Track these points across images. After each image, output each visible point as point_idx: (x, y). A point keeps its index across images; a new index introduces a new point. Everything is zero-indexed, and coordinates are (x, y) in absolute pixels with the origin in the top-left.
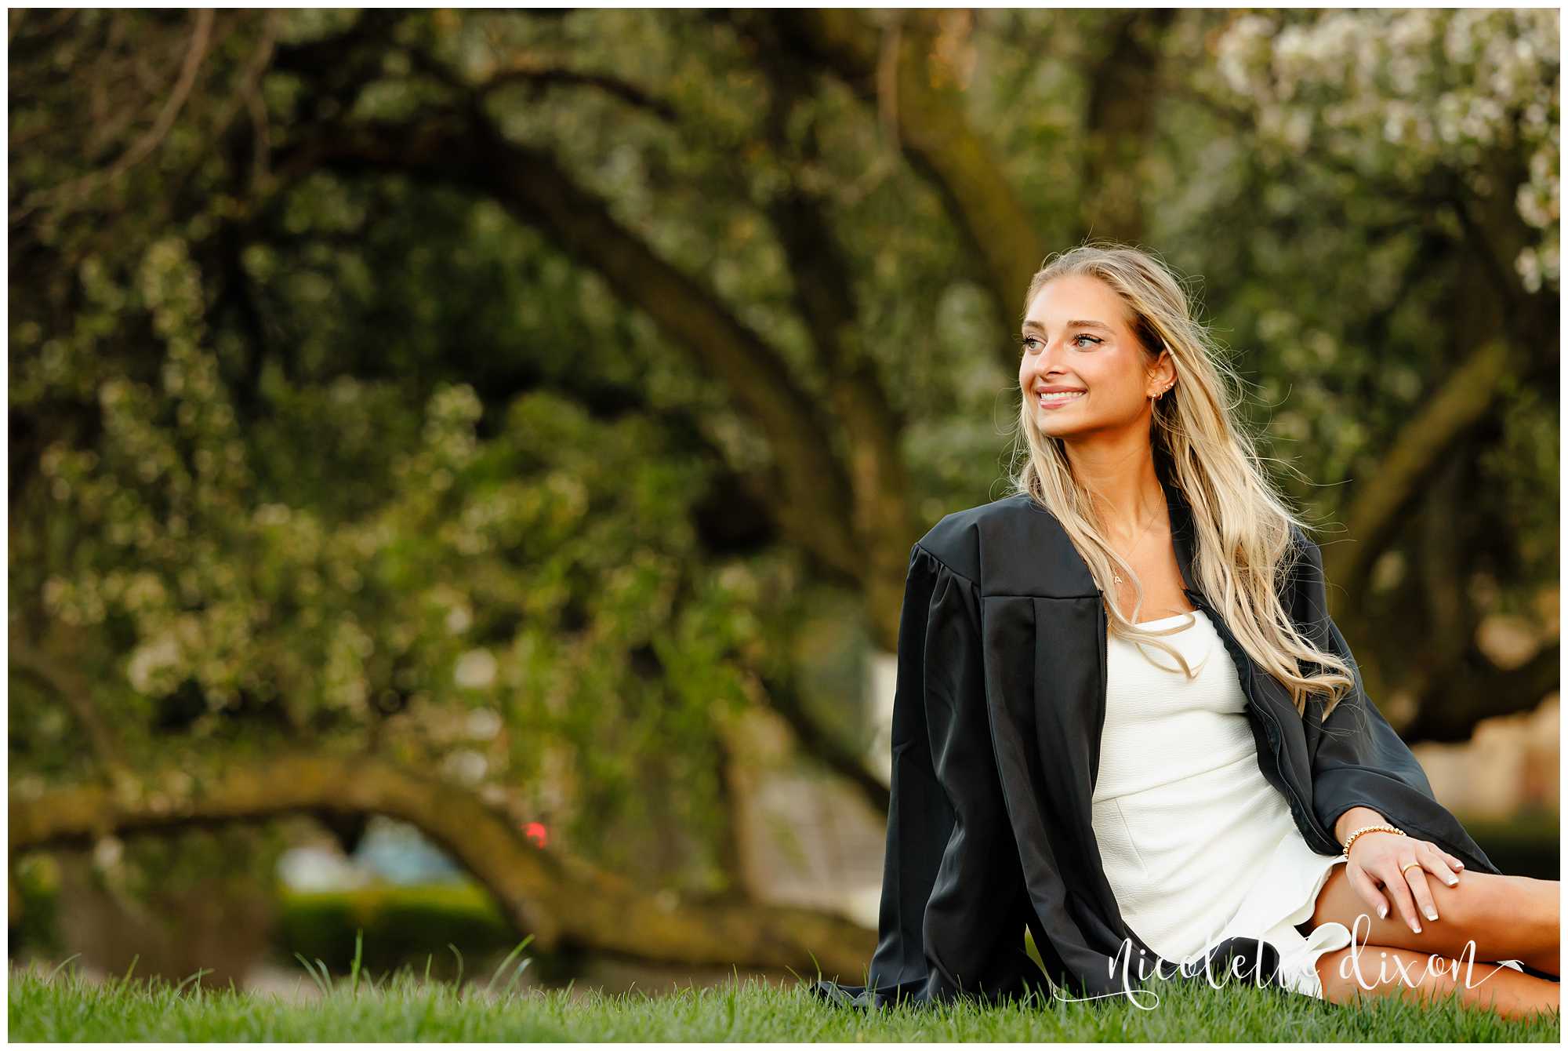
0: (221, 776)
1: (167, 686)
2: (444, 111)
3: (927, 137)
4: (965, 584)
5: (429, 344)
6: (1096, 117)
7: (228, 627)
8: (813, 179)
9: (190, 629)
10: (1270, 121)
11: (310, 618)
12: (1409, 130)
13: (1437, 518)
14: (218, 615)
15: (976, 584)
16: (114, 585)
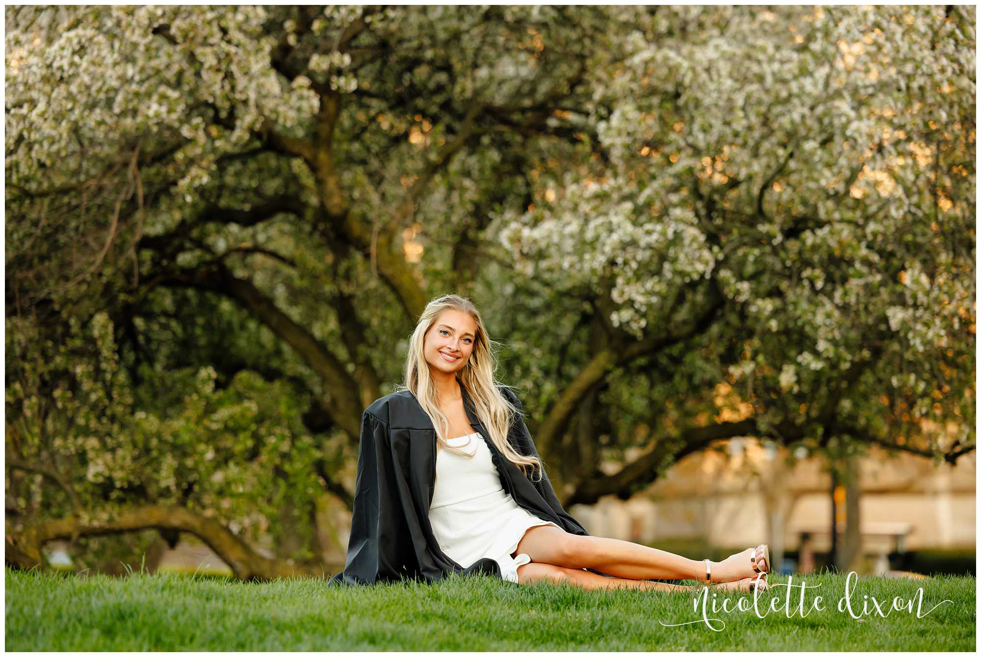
0: (120, 514)
1: (100, 479)
2: (209, 263)
3: (388, 271)
4: (385, 424)
5: (203, 353)
6: (455, 265)
7: (124, 458)
8: (347, 289)
9: (108, 456)
10: (519, 267)
11: (154, 454)
12: (572, 266)
13: (583, 419)
14: (120, 453)
15: (388, 425)
16: (80, 441)
